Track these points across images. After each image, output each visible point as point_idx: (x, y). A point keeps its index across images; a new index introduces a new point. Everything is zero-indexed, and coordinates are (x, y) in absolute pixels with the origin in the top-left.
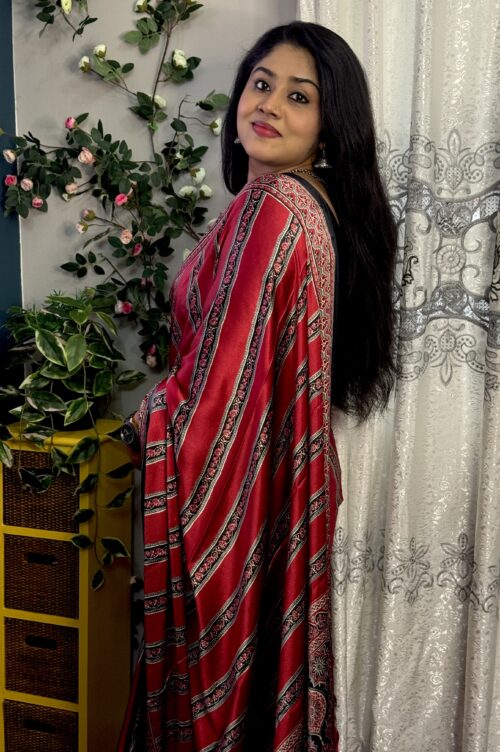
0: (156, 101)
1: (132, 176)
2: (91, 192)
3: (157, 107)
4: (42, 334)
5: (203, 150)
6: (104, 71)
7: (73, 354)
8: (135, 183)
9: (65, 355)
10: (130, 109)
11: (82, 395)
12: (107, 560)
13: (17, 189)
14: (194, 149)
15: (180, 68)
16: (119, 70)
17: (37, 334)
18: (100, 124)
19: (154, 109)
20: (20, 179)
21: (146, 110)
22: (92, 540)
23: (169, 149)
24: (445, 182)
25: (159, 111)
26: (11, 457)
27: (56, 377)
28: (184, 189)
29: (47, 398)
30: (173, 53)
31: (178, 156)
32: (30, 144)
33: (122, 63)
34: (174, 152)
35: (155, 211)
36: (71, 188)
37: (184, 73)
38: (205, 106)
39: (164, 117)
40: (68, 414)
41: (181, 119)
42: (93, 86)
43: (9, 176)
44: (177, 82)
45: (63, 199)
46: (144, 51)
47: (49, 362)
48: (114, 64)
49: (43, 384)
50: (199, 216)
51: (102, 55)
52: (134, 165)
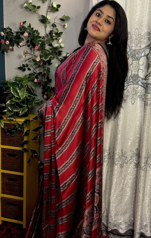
0: (47, 18)
1: (40, 41)
2: (27, 45)
3: (47, 19)
4: (13, 88)
5: (61, 33)
6: (31, 8)
7: (22, 94)
8: (41, 43)
9: (20, 94)
10: (39, 20)
11: (25, 107)
12: (32, 156)
13: (4, 44)
14: (58, 33)
15: (55, 8)
16: (36, 8)
17: (11, 88)
18: (30, 24)
19: (46, 20)
20: (5, 41)
21: (44, 20)
22: (28, 150)
23: (51, 33)
24: (134, 44)
25: (48, 21)
26: (3, 125)
27: (17, 101)
28: (55, 45)
29: (14, 107)
30: (53, 3)
31: (54, 35)
32: (8, 30)
33: (37, 6)
34: (52, 33)
35: (46, 51)
36: (21, 44)
37: (56, 9)
38: (62, 20)
39: (50, 23)
40: (21, 112)
41: (55, 23)
42: (28, 13)
43: (2, 40)
44: (53, 12)
45: (18, 47)
46: (43, 2)
47: (15, 96)
48: (34, 6)
49: (13, 103)
50: (60, 53)
51: (31, 3)
52: (40, 37)
